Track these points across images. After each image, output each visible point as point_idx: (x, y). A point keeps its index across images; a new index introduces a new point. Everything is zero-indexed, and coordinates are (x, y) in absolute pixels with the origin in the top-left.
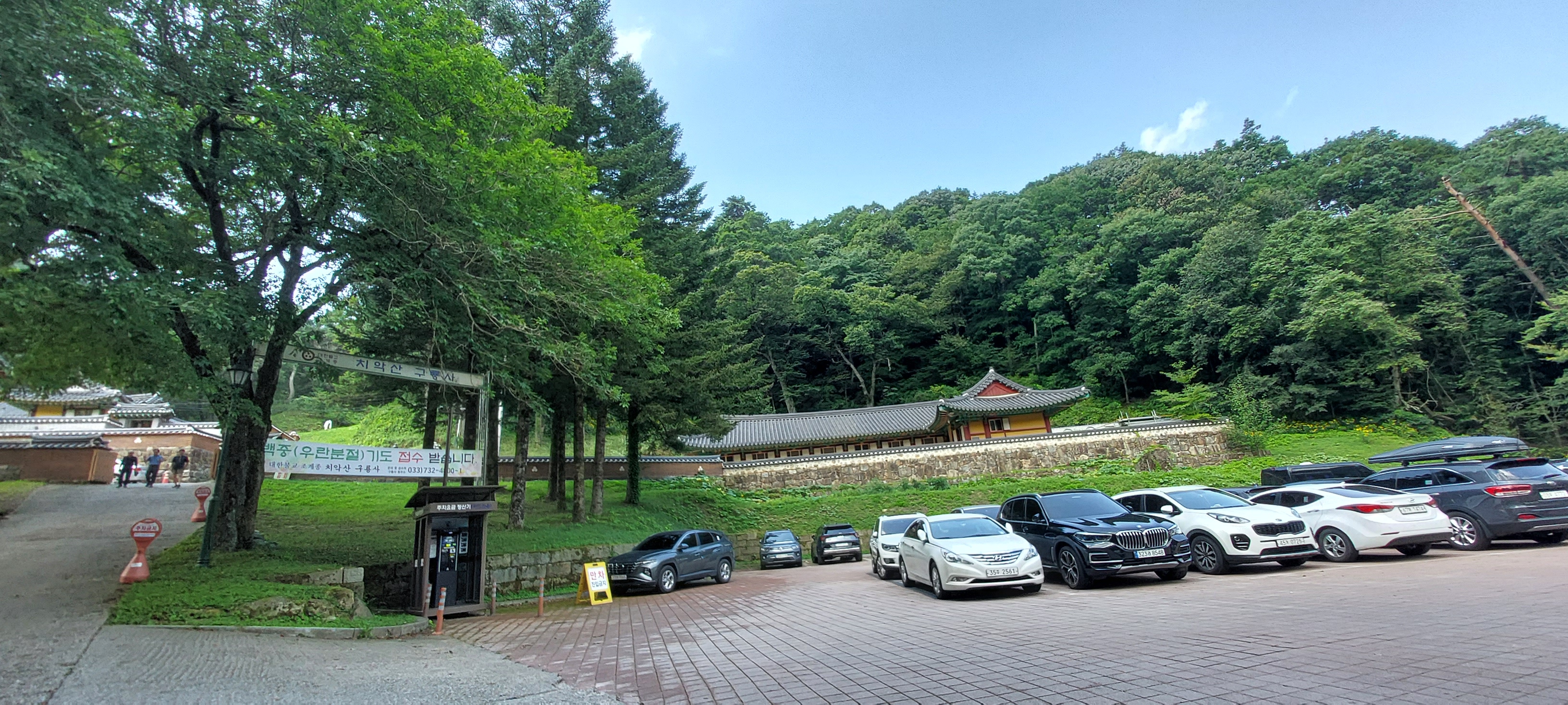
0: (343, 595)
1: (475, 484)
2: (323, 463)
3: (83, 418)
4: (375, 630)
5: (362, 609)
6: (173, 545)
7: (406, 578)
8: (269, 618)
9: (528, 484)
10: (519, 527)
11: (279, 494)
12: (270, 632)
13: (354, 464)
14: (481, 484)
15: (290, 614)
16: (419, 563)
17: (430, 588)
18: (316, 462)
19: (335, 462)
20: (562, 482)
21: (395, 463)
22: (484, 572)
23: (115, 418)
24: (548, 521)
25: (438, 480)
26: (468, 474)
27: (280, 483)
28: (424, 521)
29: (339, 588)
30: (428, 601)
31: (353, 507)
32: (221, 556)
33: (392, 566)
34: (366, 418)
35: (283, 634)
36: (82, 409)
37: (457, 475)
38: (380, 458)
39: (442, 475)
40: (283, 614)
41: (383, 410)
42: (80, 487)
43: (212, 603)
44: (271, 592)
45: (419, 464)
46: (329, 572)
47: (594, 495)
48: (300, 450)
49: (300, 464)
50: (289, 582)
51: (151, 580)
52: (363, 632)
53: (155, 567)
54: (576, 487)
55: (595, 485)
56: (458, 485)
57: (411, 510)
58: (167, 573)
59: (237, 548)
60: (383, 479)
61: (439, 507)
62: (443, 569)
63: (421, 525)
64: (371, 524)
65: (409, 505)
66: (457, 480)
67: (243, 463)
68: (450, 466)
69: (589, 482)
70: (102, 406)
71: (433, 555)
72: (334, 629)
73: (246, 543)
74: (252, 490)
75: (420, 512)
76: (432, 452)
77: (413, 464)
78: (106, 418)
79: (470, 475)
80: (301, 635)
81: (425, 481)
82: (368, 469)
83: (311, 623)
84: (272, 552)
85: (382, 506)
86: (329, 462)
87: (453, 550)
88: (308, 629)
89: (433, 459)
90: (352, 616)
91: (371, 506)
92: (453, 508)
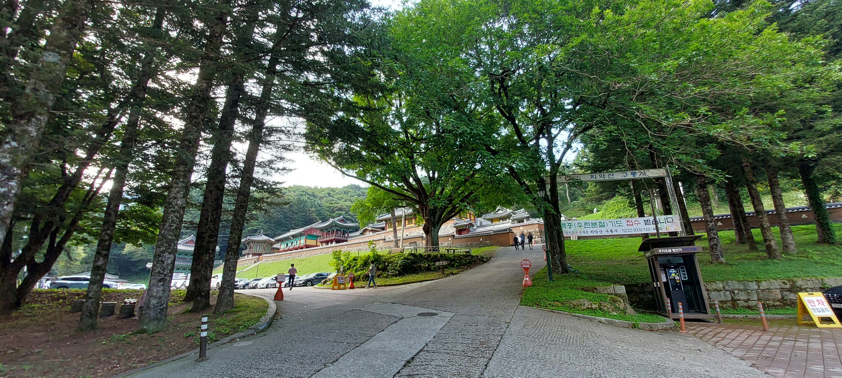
0: (617, 301)
1: (679, 235)
2: (589, 230)
3: (505, 222)
4: (641, 324)
5: (630, 310)
6: (539, 270)
7: (651, 293)
8: (583, 310)
9: (720, 234)
10: (721, 263)
11: (575, 247)
12: (584, 318)
13: (604, 229)
14: (683, 235)
15: (592, 309)
16: (657, 284)
17: (669, 301)
18: (585, 230)
19: (594, 229)
20: (748, 230)
21: (625, 227)
22: (705, 293)
23: (513, 220)
24: (745, 259)
25: (653, 235)
26: (672, 230)
27: (574, 242)
28: (652, 259)
29: (613, 296)
30: (670, 309)
31: (610, 252)
32: (557, 276)
33: (640, 285)
34: (605, 207)
35: (591, 320)
36: (503, 218)
37: (664, 231)
38: (616, 225)
39: (655, 231)
40: (588, 308)
41: (612, 201)
42: (509, 247)
43: (556, 299)
44: (580, 296)
45: (639, 226)
46: (606, 287)
47: (784, 239)
48: (576, 225)
49: (578, 232)
50: (587, 291)
51: (533, 286)
52: (634, 325)
53: (534, 280)
54: (763, 233)
55: (782, 231)
56: (668, 236)
57: (642, 253)
58: (538, 283)
59: (562, 273)
60: (621, 236)
61: (660, 251)
62: (674, 289)
63: (652, 261)
64: (622, 261)
65: (640, 250)
66: (665, 234)
67: (555, 232)
68: (659, 225)
69: (776, 229)
70: (508, 217)
71: (664, 280)
72: (617, 321)
73: (565, 270)
74: (561, 245)
75: (648, 254)
76: (645, 219)
77: (635, 226)
78: (510, 221)
79: (673, 230)
80: (600, 322)
81: (646, 235)
82: (612, 231)
83: (604, 315)
84: (577, 275)
85: (625, 251)
86: (591, 229)
87: (677, 278)
88: (603, 319)
89: (646, 222)
90: (625, 313)
91: (619, 251)
92: (670, 251)
